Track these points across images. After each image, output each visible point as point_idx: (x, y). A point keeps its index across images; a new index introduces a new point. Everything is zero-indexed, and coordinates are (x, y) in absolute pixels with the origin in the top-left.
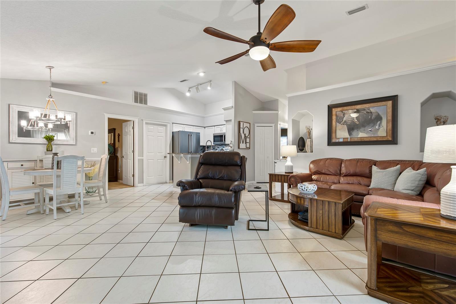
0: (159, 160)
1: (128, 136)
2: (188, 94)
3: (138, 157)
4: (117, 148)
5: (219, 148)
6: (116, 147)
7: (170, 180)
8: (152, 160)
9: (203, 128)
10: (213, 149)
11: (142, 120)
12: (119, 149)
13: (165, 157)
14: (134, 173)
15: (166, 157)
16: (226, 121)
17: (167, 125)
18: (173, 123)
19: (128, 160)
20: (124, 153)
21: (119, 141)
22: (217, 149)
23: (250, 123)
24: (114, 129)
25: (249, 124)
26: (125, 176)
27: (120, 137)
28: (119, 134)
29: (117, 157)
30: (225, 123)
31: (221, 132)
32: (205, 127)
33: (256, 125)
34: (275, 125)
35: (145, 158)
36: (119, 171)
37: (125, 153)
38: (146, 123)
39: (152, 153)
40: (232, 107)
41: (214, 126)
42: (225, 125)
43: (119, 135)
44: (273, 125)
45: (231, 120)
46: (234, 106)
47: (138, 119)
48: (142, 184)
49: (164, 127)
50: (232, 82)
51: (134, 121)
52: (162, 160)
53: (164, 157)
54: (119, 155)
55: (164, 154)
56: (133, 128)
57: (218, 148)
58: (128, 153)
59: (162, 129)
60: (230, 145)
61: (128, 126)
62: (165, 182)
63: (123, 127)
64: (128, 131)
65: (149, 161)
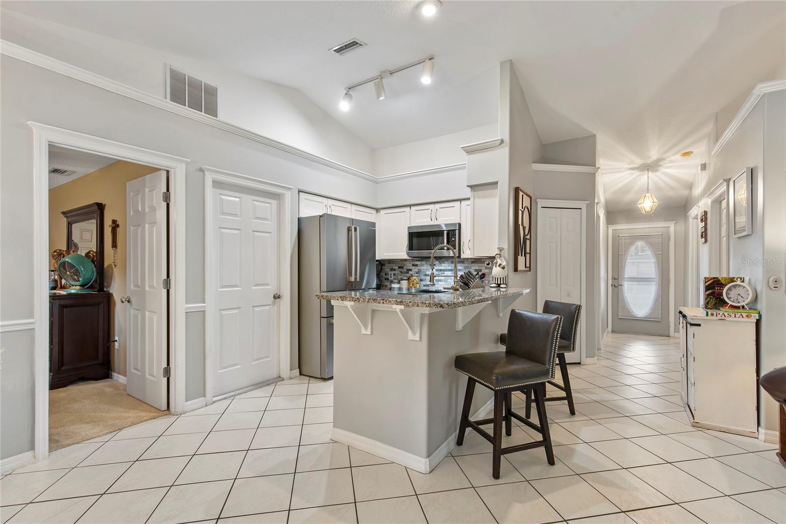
0: (257, 309)
1: (147, 226)
2: (344, 106)
3: (187, 303)
4: (110, 266)
5: (417, 265)
6: (105, 266)
7: (291, 370)
8: (236, 311)
9: (374, 212)
10: (399, 267)
11: (201, 170)
12: (116, 273)
13: (277, 297)
14: (168, 364)
15: (279, 297)
16: (472, 187)
17: (283, 195)
18: (299, 191)
19: (147, 313)
20: (132, 288)
21: (114, 245)
22: (411, 270)
23: (531, 199)
24: (101, 207)
25: (529, 199)
26: (137, 369)
27: (119, 231)
28: (114, 222)
29: (109, 297)
30: (468, 193)
31: (432, 223)
32: (378, 210)
33: (541, 203)
34: (587, 205)
35: (210, 306)
36: (116, 344)
37: (136, 286)
38: (217, 184)
39: (236, 286)
40: (502, 141)
41: (410, 206)
42: (469, 199)
43: (115, 226)
44: (583, 205)
45: (496, 183)
46: (507, 139)
47: (187, 164)
48: (199, 401)
49: (274, 203)
50: (502, 64)
51: (168, 172)
52: (267, 308)
53: (275, 297)
54: (116, 289)
55: (272, 289)
56: (167, 197)
57: (413, 265)
58: (147, 288)
59: (267, 207)
60: (499, 262)
61: (147, 190)
62: (275, 376)
63: (130, 194)
64: (147, 210)
65: (224, 313)
